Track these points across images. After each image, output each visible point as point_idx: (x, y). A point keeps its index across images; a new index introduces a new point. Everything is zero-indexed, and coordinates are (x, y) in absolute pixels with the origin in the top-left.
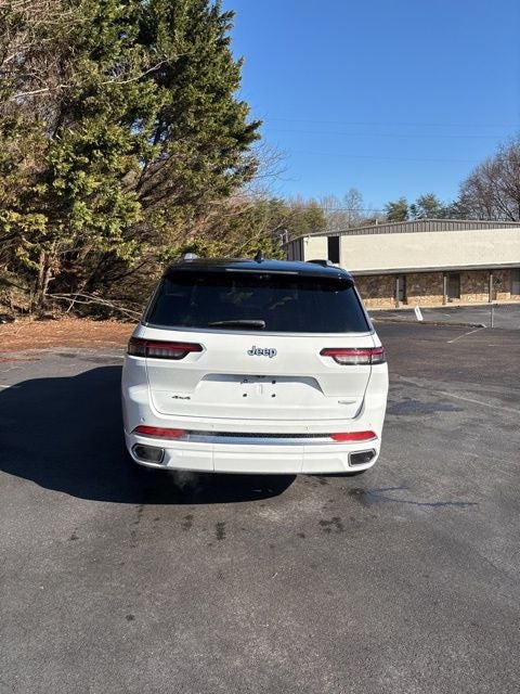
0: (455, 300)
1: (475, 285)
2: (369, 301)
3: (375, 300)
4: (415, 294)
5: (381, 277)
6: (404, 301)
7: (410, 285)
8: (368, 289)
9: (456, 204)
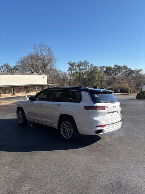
0: (27, 94)
1: (32, 89)
2: (3, 95)
3: (5, 94)
4: (17, 92)
5: (6, 88)
6: (14, 94)
7: (15, 90)
8: (3, 91)
9: (15, 67)
